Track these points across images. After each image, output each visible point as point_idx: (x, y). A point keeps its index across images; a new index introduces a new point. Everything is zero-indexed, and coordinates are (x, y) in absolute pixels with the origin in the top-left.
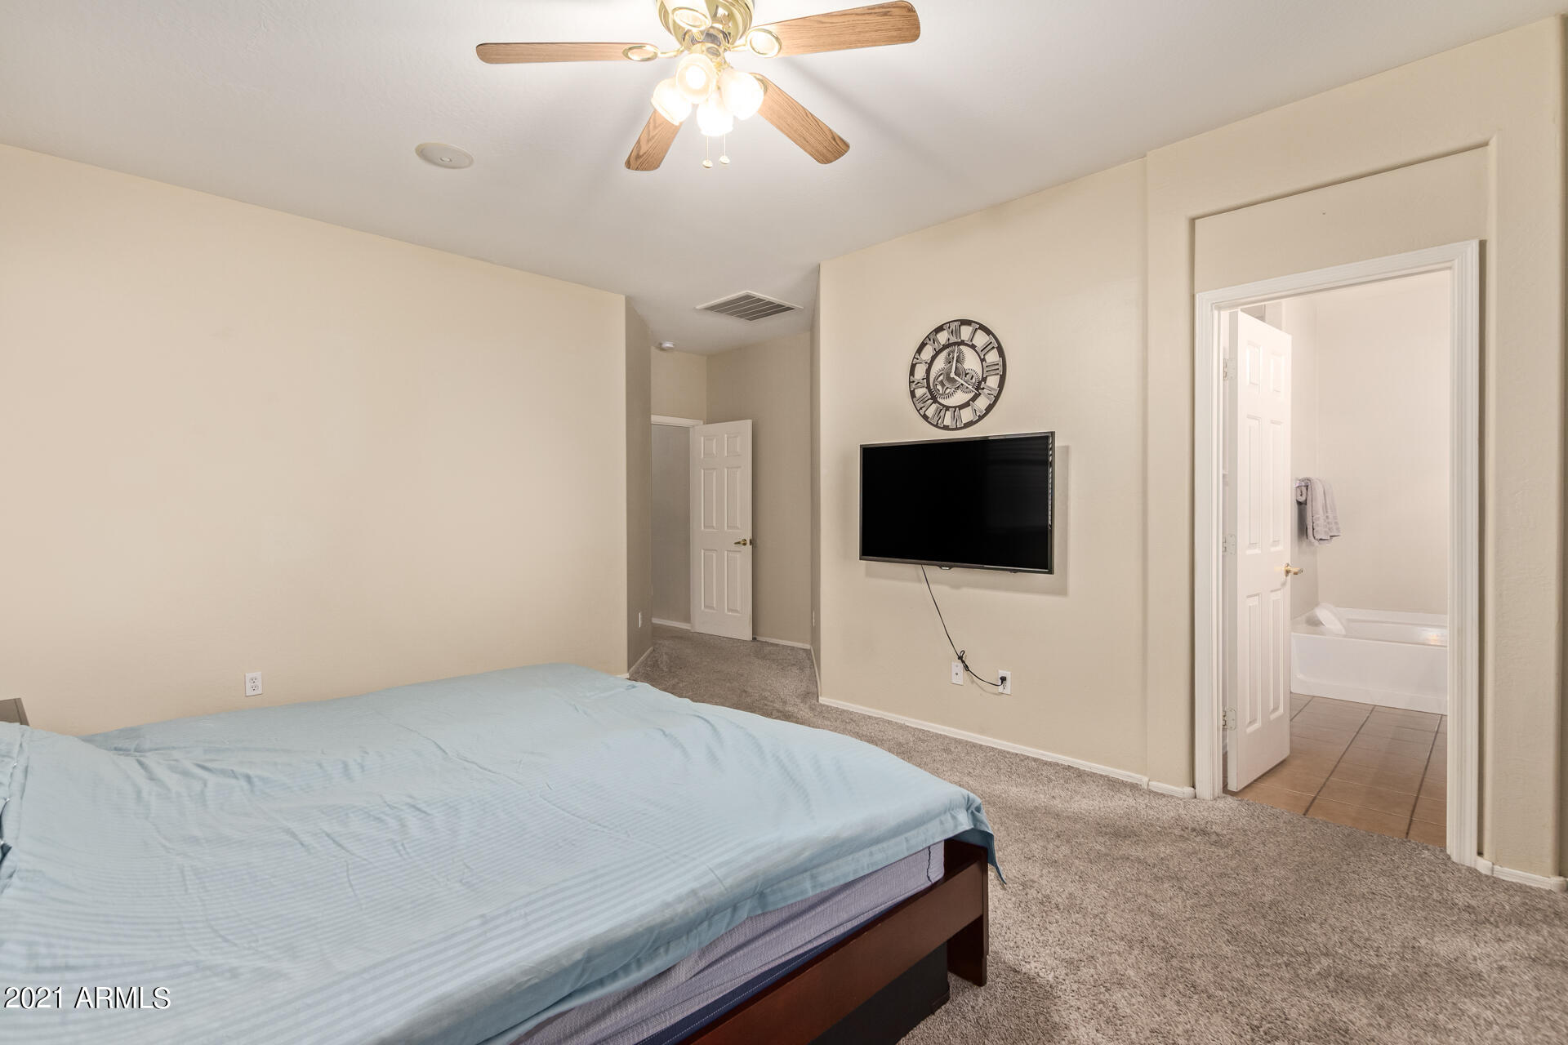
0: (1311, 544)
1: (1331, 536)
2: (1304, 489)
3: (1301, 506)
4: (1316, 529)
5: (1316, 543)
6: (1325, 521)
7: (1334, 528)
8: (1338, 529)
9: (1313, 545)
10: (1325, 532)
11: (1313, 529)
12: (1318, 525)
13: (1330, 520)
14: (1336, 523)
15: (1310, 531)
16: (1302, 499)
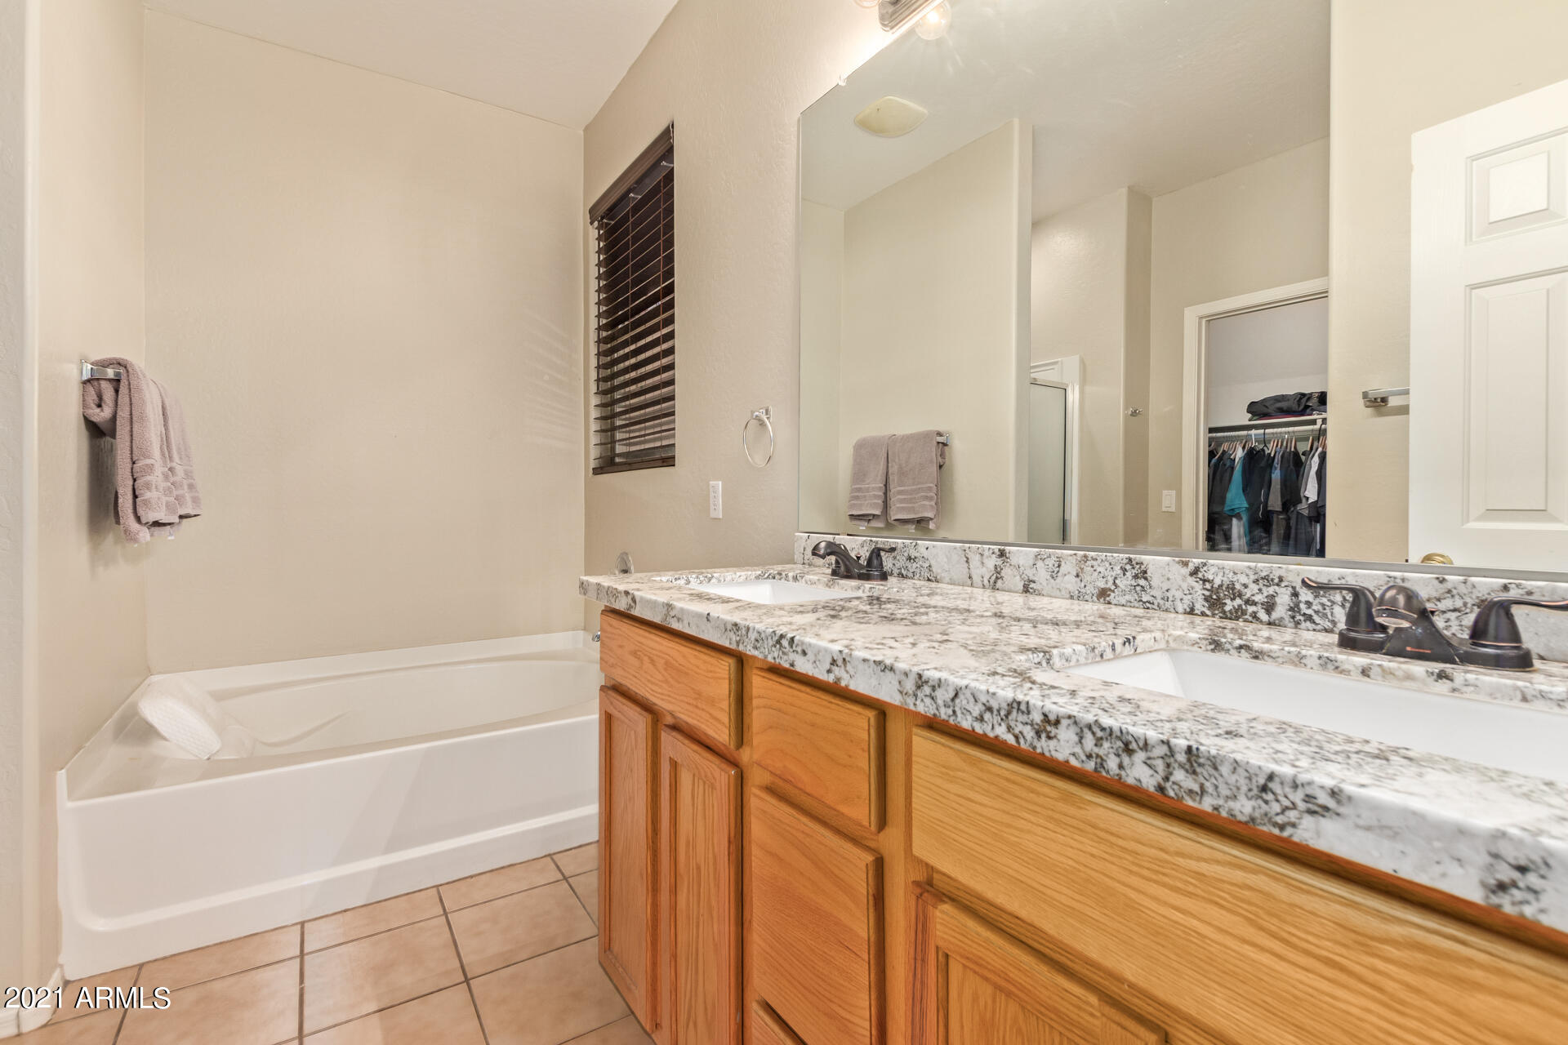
0: (130, 537)
1: (181, 517)
2: (108, 391)
3: (98, 433)
4: (146, 495)
5: (144, 534)
6: (166, 477)
7: (188, 496)
8: (196, 500)
9: (135, 540)
10: (168, 505)
11: (135, 497)
12: (148, 486)
13: (177, 479)
14: (191, 487)
15: (125, 502)
16: (101, 416)
